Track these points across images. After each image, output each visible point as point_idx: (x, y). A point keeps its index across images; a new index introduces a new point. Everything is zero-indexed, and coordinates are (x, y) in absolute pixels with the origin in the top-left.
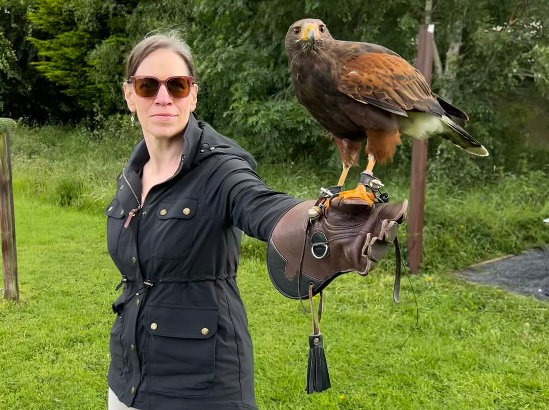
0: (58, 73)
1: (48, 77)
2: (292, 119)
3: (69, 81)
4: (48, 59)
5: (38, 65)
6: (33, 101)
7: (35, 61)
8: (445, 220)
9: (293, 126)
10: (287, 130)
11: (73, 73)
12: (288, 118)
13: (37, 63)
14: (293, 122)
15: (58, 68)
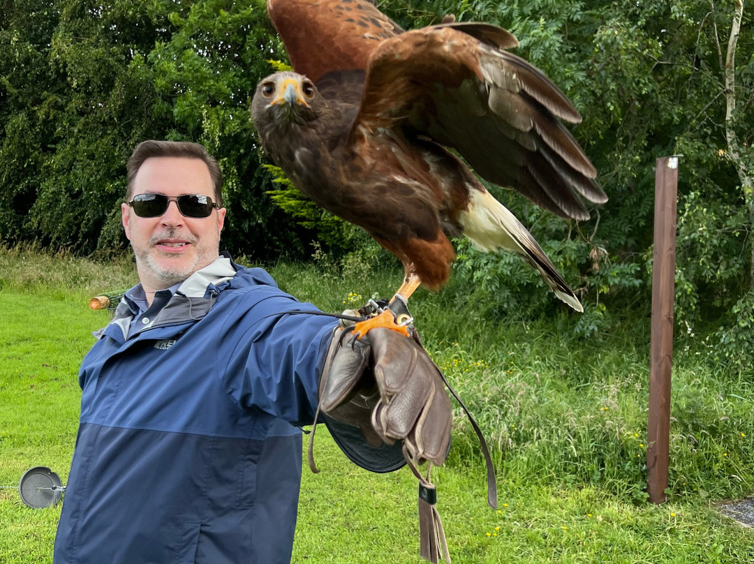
0: (293, 202)
1: (283, 207)
2: (528, 272)
3: (304, 213)
4: (284, 187)
5: (275, 195)
6: (270, 235)
7: (269, 190)
8: (717, 423)
9: (529, 281)
10: (520, 286)
11: (310, 203)
12: (523, 271)
13: (273, 192)
14: (529, 276)
15: (293, 196)
